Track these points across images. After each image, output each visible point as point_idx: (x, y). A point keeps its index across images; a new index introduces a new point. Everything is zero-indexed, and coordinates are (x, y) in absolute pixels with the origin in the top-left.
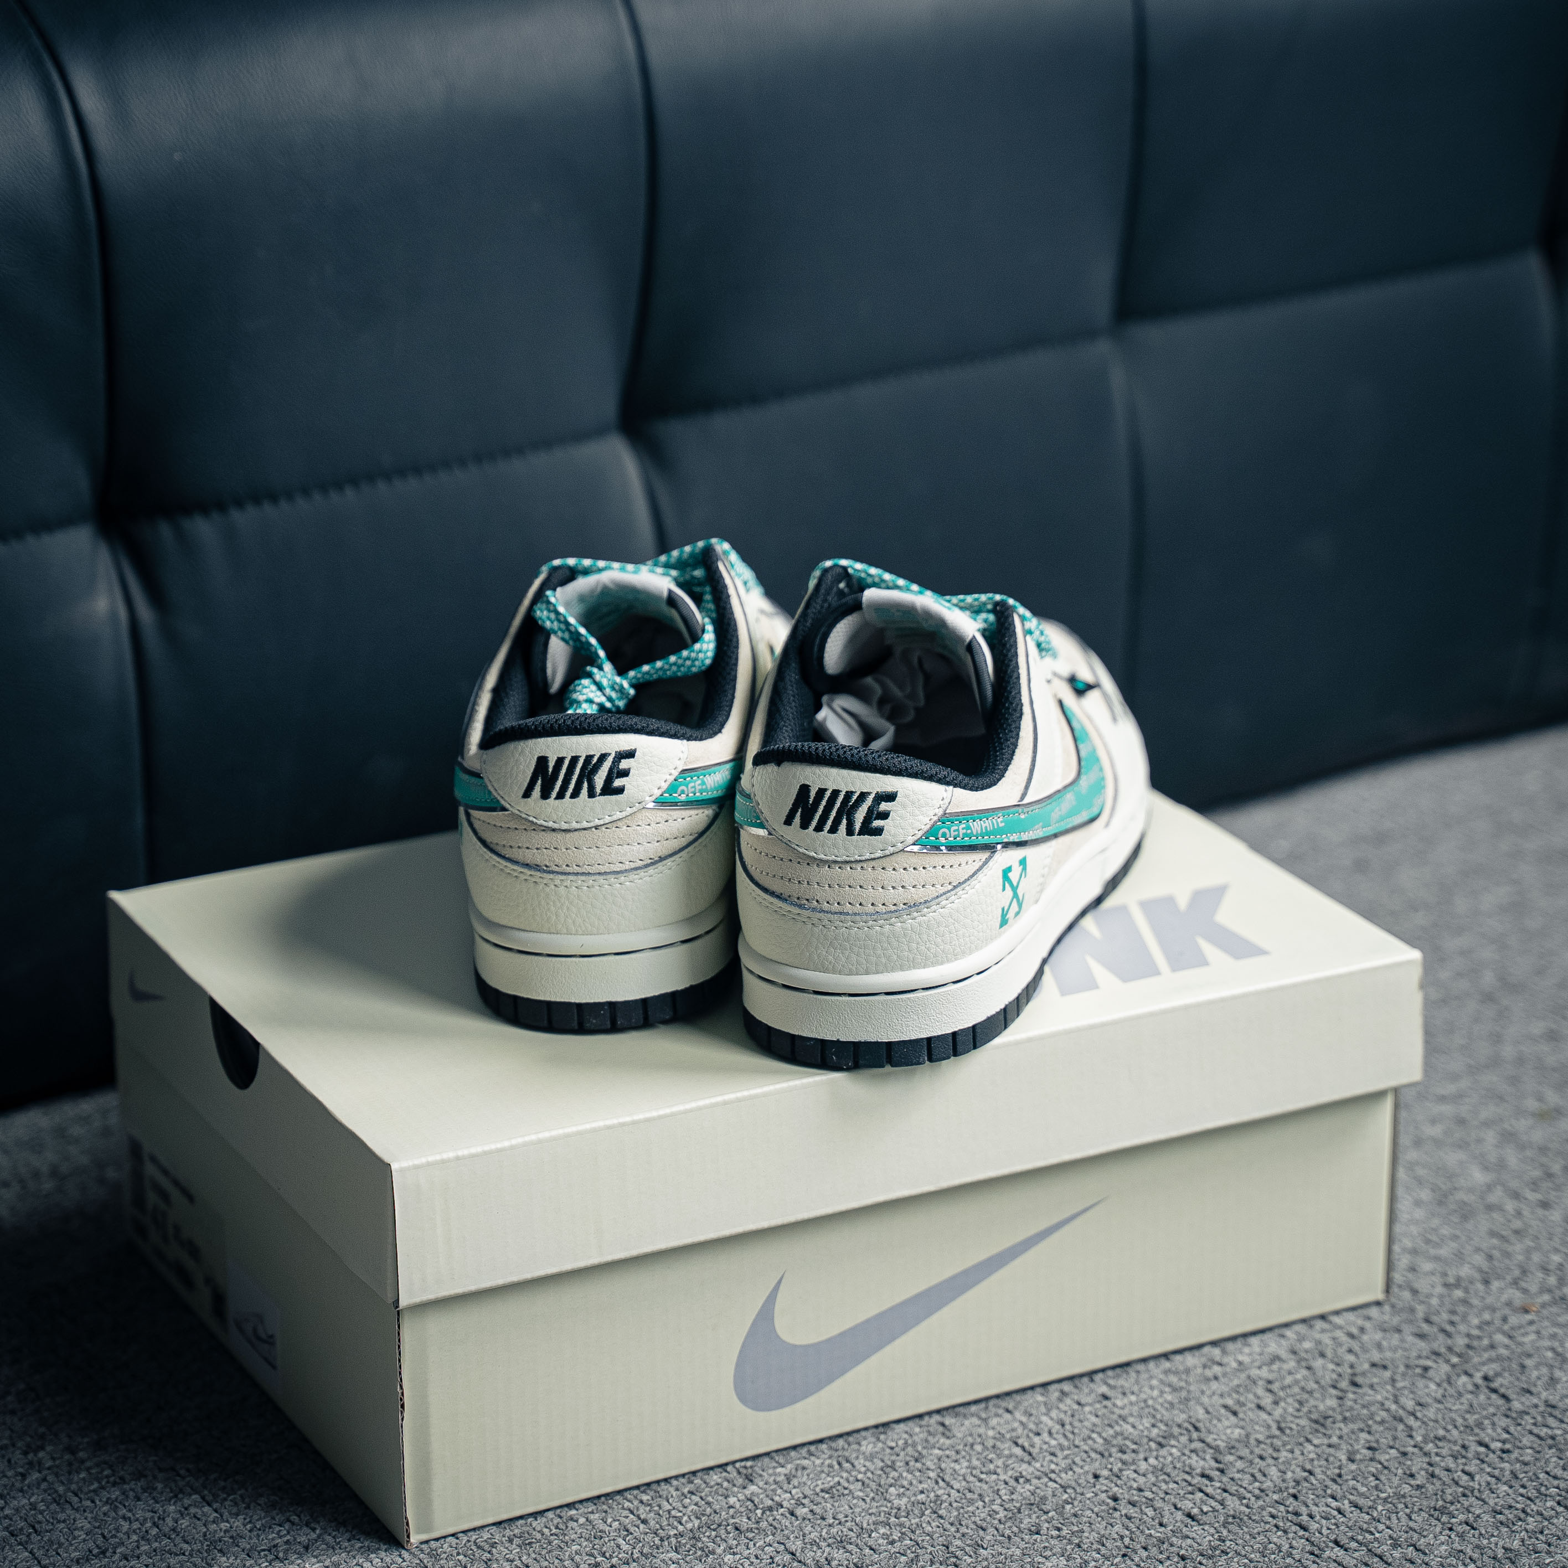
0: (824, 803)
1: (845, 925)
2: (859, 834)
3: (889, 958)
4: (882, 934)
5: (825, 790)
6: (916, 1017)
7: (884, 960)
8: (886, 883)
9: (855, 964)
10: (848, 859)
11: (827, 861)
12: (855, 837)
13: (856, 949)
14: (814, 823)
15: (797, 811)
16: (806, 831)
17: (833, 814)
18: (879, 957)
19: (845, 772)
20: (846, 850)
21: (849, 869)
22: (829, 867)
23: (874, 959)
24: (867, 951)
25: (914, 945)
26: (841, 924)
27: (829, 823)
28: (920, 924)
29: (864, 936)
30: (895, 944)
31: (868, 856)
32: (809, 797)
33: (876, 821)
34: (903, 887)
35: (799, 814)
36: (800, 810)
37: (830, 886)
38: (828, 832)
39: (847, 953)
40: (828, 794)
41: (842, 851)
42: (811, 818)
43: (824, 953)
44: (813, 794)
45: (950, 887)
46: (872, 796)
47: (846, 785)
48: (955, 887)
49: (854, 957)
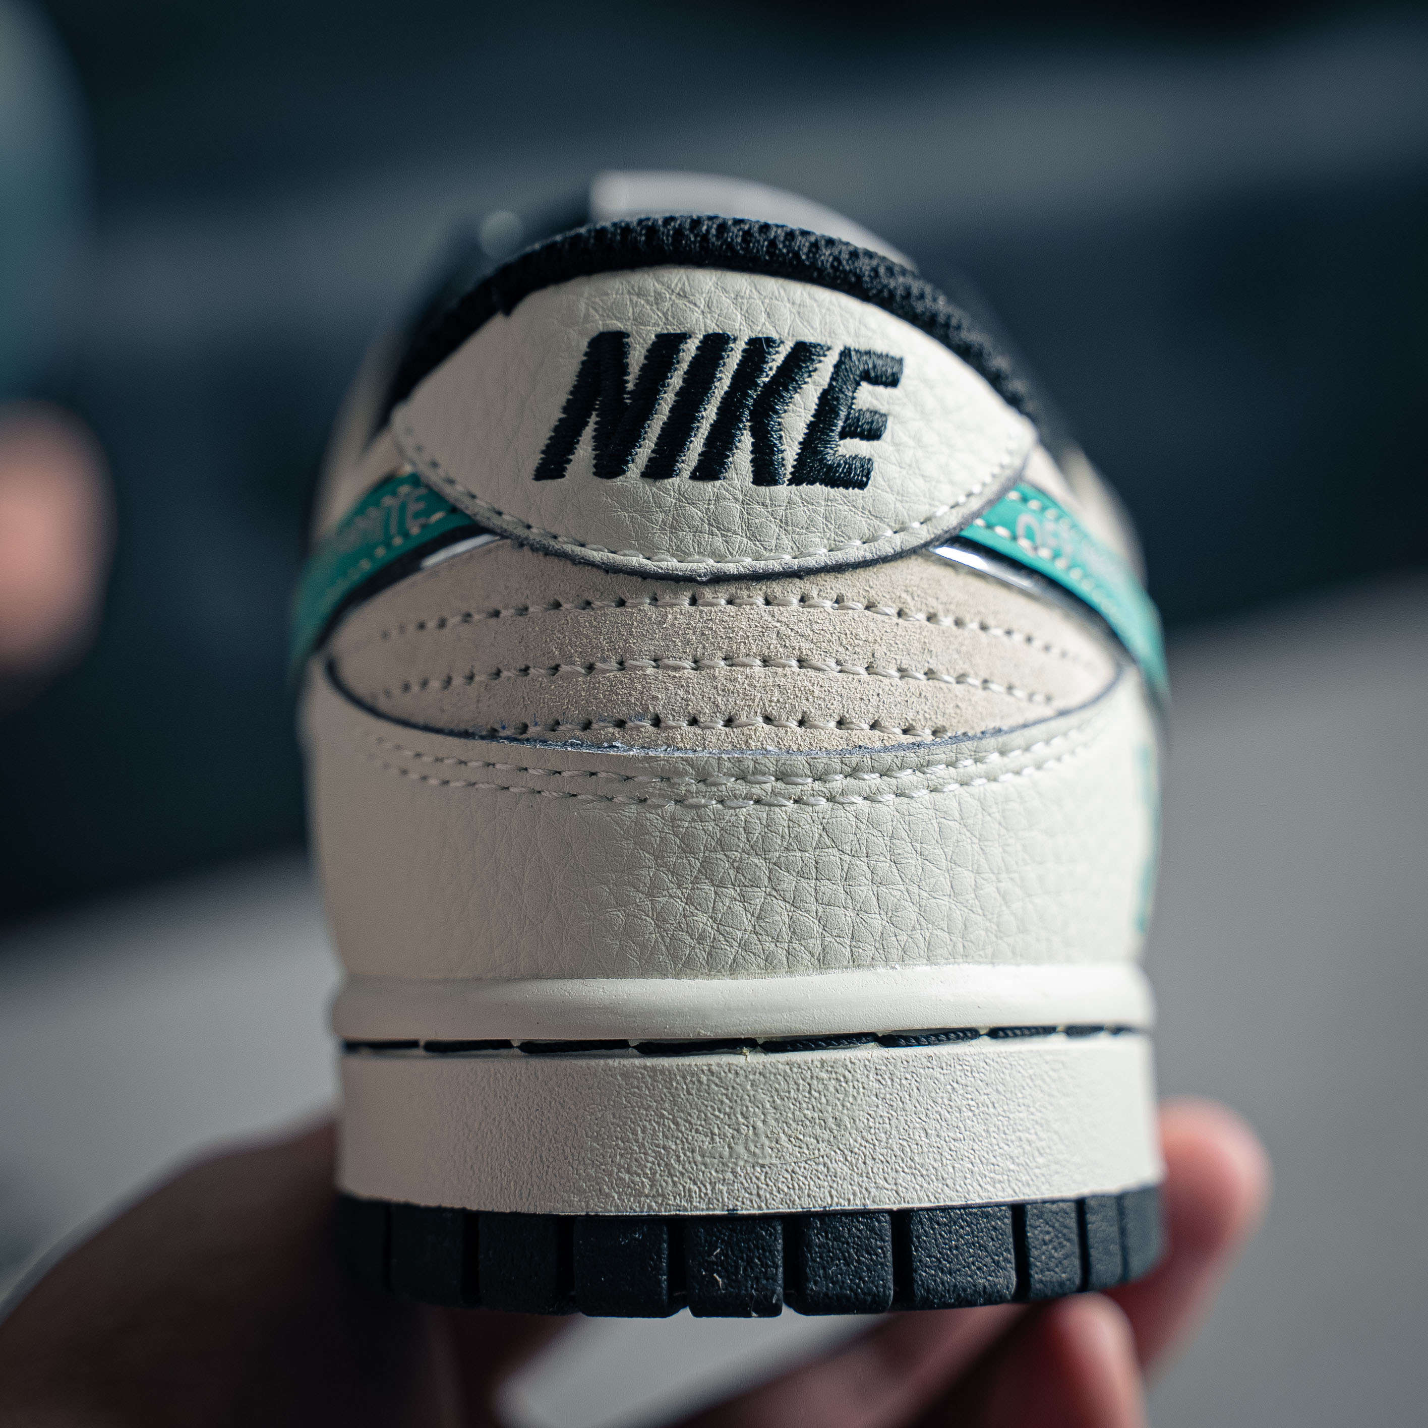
0: (676, 381)
1: (756, 790)
2: (796, 480)
3: (892, 915)
4: (872, 823)
5: (683, 337)
6: (980, 1129)
7: (877, 921)
8: (880, 651)
9: (786, 935)
10: (761, 565)
11: (688, 580)
12: (783, 491)
13: (788, 882)
14: (644, 452)
15: (586, 424)
16: (619, 481)
17: (710, 413)
18: (861, 910)
19: (741, 282)
20: (753, 538)
21: (760, 601)
22: (694, 602)
23: (844, 917)
24: (826, 887)
25: (966, 877)
26: (741, 788)
27: (696, 445)
28: (982, 802)
29: (817, 830)
30: (912, 862)
31: (820, 556)
32: (623, 369)
33: (848, 441)
34: (930, 674)
35: (588, 432)
36: (593, 419)
37: (698, 665)
38: (693, 477)
39: (758, 896)
40: (691, 348)
41: (740, 540)
42: (634, 438)
43: (680, 905)
44: (636, 358)
45: (1048, 711)
46: (832, 358)
47: (749, 317)
48: (1063, 713)
49: (781, 913)
